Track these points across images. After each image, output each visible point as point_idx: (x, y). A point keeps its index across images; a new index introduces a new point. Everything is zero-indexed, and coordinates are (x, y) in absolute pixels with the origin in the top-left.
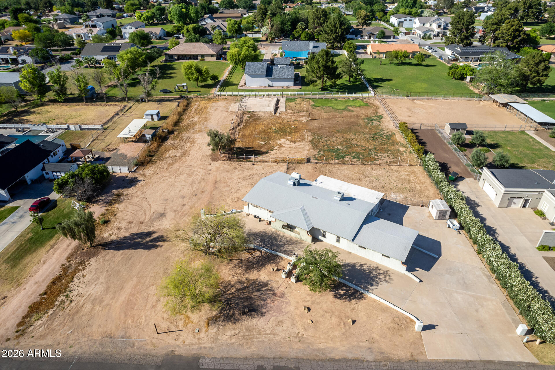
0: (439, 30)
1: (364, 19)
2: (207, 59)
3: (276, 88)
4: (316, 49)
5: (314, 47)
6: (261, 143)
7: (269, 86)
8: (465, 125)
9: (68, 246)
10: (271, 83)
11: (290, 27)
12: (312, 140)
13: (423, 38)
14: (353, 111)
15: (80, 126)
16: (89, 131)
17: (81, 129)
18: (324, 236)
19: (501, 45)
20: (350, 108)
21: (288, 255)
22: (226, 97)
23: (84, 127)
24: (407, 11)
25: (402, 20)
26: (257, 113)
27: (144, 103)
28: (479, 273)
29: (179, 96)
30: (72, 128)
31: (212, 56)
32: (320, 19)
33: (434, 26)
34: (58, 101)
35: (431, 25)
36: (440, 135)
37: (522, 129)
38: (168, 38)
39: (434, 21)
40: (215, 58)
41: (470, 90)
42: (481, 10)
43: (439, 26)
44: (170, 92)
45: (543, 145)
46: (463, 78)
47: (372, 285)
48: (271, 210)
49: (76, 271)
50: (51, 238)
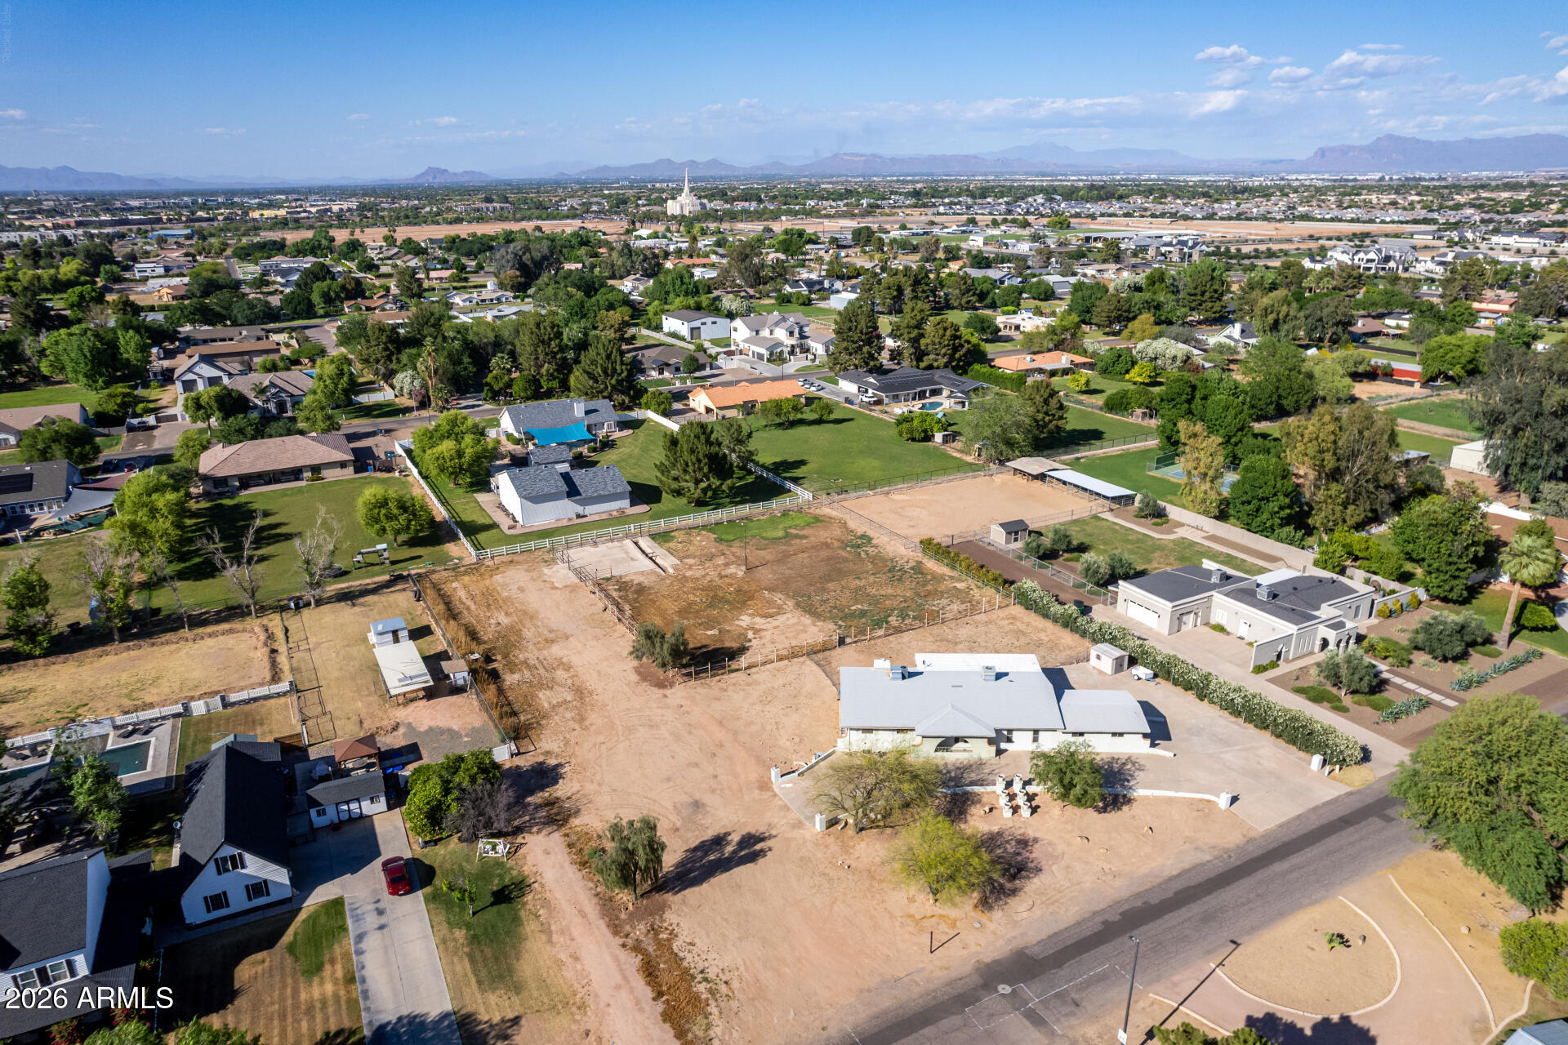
0: (793, 341)
1: (619, 330)
2: (329, 475)
3: (597, 518)
4: (593, 415)
5: (588, 412)
6: (709, 633)
7: (579, 516)
8: (1021, 522)
10: (580, 509)
11: (472, 369)
12: (798, 605)
14: (806, 537)
15: (223, 698)
17: (226, 704)
18: (1009, 740)
19: (935, 364)
20: (793, 531)
21: (982, 785)
22: (509, 558)
25: (697, 324)
26: (627, 579)
27: (305, 612)
30: (198, 708)
33: (781, 334)
35: (772, 333)
37: (1093, 513)
41: (956, 458)
42: (819, 287)
43: (791, 334)
44: (343, 573)
46: (928, 438)
47: (1128, 781)
50: (516, 920)
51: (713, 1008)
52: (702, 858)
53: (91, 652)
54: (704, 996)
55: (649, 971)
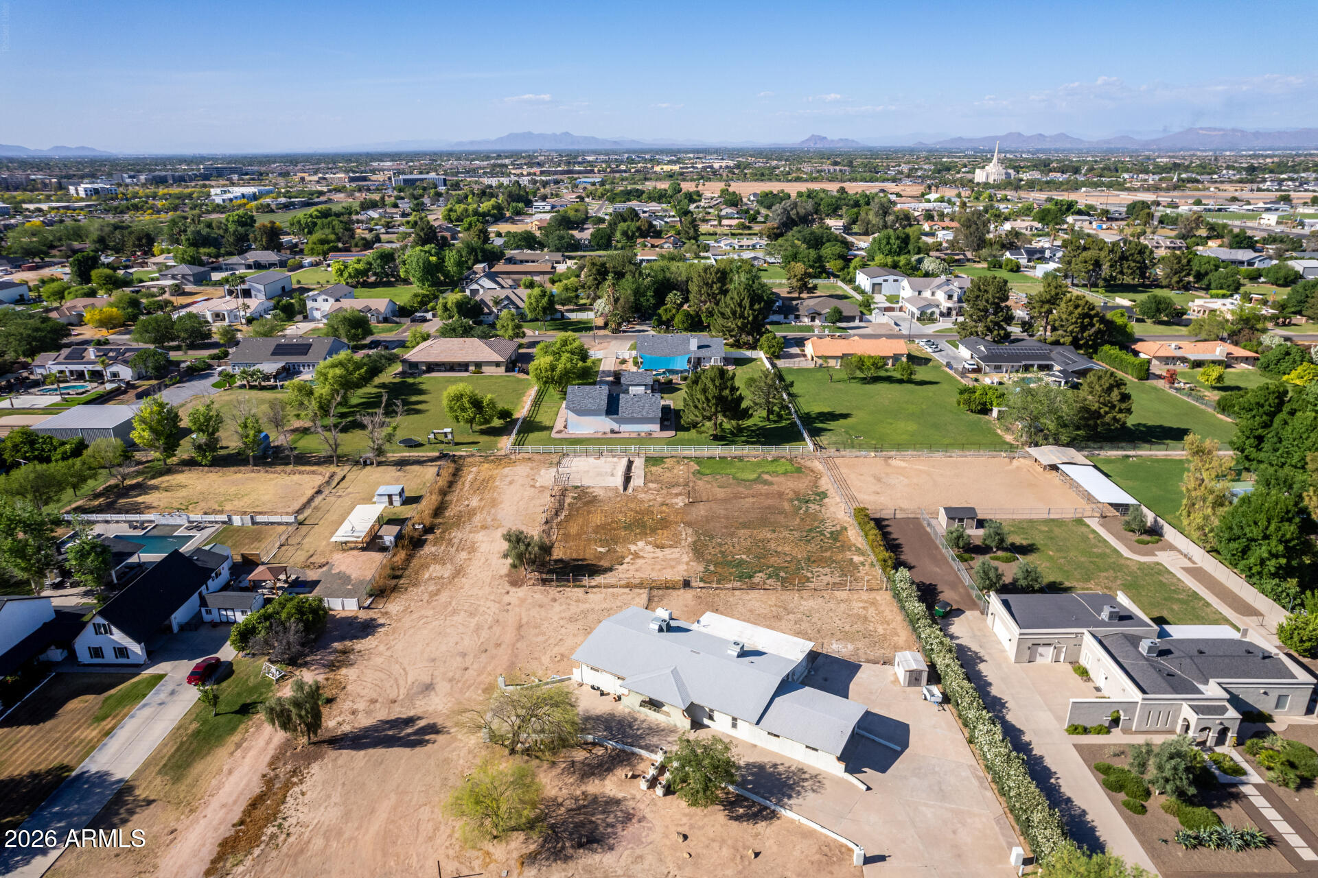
0: (950, 304)
1: (801, 279)
2: (488, 370)
3: (627, 435)
4: (703, 350)
5: (699, 347)
6: (599, 550)
7: (613, 432)
8: (973, 509)
9: (268, 743)
10: (616, 427)
11: (652, 301)
12: (695, 543)
13: (919, 319)
14: (771, 484)
15: (252, 518)
16: (270, 527)
17: (254, 523)
18: (711, 718)
19: (1062, 340)
20: (766, 477)
21: (652, 751)
22: (531, 456)
23: (259, 518)
24: (889, 260)
25: (879, 280)
26: (592, 490)
27: (368, 468)
28: (966, 773)
29: (437, 454)
30: (237, 521)
31: (497, 364)
32: (712, 287)
33: (941, 296)
34: (200, 465)
35: (933, 294)
36: (928, 529)
37: (1078, 515)
38: (403, 320)
39: (939, 287)
40: (503, 369)
41: (997, 435)
42: (1038, 255)
43: (950, 297)
44: (419, 445)
45: (1111, 546)
46: (985, 410)
47: (790, 797)
48: (621, 675)
49: (288, 786)
50: (232, 730)
51: (257, 852)
52: (384, 730)
53: (233, 469)
54: (264, 838)
55: (254, 804)
